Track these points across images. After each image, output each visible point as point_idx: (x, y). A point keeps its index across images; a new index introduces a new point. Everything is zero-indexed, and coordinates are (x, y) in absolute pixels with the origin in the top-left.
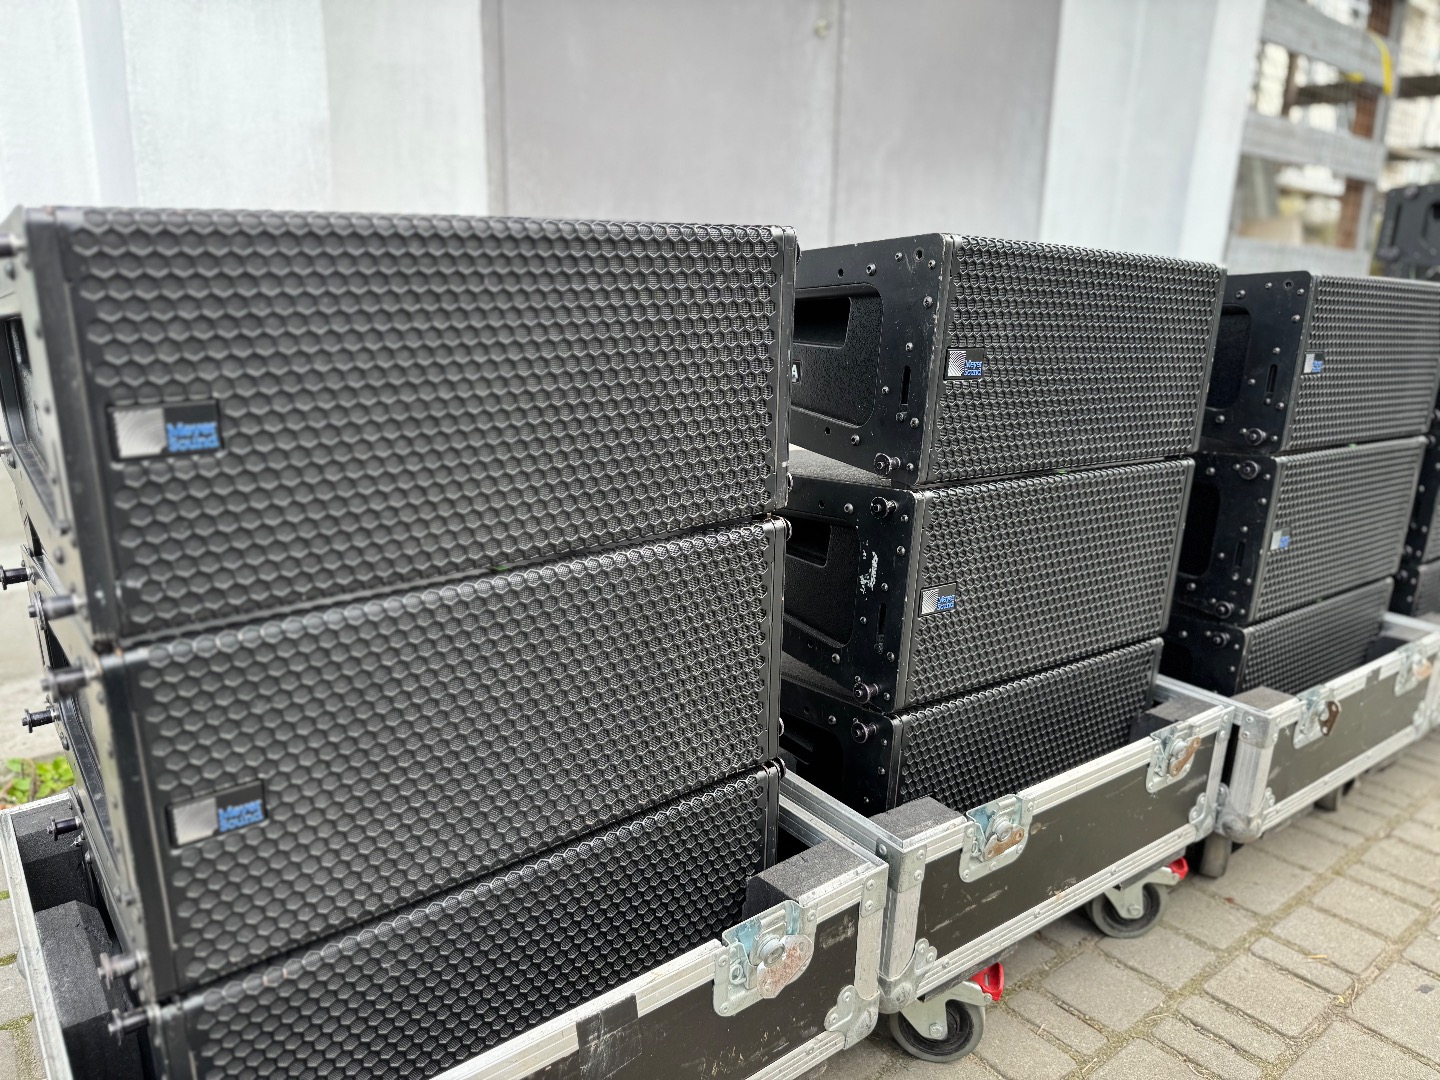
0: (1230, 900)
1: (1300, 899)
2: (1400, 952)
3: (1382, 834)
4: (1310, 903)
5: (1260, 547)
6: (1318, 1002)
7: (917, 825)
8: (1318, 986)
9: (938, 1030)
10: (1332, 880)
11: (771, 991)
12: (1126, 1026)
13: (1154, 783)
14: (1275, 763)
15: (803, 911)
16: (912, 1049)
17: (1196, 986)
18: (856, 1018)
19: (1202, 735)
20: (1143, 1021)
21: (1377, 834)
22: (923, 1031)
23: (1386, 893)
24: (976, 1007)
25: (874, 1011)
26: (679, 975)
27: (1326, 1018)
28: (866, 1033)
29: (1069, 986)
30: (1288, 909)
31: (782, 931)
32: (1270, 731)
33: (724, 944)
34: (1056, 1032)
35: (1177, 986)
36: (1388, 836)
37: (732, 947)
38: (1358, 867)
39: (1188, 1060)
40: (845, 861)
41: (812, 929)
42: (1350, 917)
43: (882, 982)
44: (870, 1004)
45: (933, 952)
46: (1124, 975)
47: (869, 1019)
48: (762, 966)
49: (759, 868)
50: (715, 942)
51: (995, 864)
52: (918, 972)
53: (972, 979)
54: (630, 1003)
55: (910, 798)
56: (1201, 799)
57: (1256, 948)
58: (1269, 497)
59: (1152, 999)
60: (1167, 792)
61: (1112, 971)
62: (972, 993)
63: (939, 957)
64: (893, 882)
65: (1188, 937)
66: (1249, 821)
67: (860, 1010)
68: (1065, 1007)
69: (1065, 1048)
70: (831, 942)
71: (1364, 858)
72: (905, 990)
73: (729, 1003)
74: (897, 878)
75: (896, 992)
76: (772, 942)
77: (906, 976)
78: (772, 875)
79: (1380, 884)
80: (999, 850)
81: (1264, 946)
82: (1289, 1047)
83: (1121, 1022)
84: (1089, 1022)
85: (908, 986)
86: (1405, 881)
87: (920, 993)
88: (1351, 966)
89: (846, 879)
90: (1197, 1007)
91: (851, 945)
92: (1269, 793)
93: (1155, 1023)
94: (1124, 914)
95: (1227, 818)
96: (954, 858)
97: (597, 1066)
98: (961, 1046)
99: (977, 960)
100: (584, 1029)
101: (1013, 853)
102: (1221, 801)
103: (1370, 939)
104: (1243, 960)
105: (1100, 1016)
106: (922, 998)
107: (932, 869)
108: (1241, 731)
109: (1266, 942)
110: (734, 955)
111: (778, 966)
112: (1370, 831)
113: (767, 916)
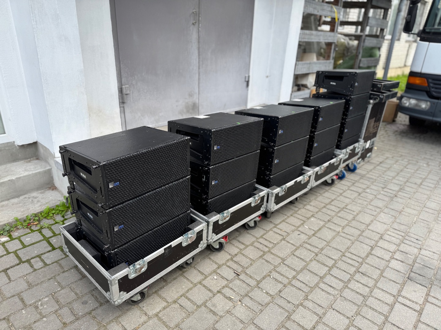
0: (271, 222)
1: (283, 221)
2: (297, 229)
3: (302, 208)
4: (285, 221)
5: (273, 163)
6: (281, 238)
7: (212, 216)
8: (281, 235)
9: (218, 247)
10: (290, 217)
11: (190, 242)
12: (249, 244)
13: (253, 205)
14: (275, 199)
15: (194, 231)
16: (214, 250)
17: (262, 237)
18: (203, 245)
19: (261, 196)
20: (252, 243)
21: (301, 208)
22: (215, 247)
23: (299, 219)
24: (223, 243)
25: (206, 244)
26: (177, 241)
27: (281, 240)
28: (205, 248)
29: (241, 239)
30: (281, 223)
31: (192, 234)
32: (273, 194)
33: (183, 236)
34: (237, 246)
35: (258, 237)
36: (303, 208)
37: (184, 237)
38: (295, 214)
39: (258, 248)
40: (201, 223)
41: (196, 233)
42: (291, 223)
43: (207, 240)
44: (205, 243)
45: (215, 235)
46: (250, 236)
47: (205, 245)
48: (189, 239)
49: (188, 225)
50: (182, 236)
51: (224, 221)
52: (213, 238)
53: (222, 238)
54: (171, 245)
55: (212, 212)
56: (263, 206)
57: (273, 230)
58: (274, 154)
59: (254, 239)
60: (255, 206)
61: (248, 235)
62: (222, 240)
63: (216, 235)
64: (208, 225)
65: (262, 229)
66: (271, 209)
67: (204, 244)
68: (240, 242)
69: (238, 248)
70: (199, 235)
71: (297, 213)
72: (211, 241)
73: (184, 245)
74: (209, 225)
75: (209, 241)
76: (190, 236)
77: (211, 239)
78: (190, 226)
79: (298, 217)
80: (225, 219)
81: (275, 229)
82: (274, 245)
83: (248, 243)
84: (243, 244)
85: (211, 240)
86: (303, 216)
87: (213, 241)
88: (288, 232)
89: (201, 226)
90: (261, 240)
91: (202, 235)
92: (274, 204)
93: (254, 243)
94: (251, 226)
95: (268, 209)
96: (218, 221)
97: (167, 254)
98: (221, 249)
99: (223, 236)
100: (165, 249)
101: (227, 219)
102: (267, 206)
103: (293, 227)
104: (271, 232)
105: (245, 243)
106: (214, 242)
107: (214, 223)
108: (269, 194)
109: (275, 228)
110: (185, 238)
111: (191, 239)
112: (300, 207)
113: (189, 232)
